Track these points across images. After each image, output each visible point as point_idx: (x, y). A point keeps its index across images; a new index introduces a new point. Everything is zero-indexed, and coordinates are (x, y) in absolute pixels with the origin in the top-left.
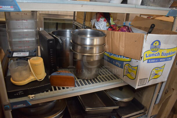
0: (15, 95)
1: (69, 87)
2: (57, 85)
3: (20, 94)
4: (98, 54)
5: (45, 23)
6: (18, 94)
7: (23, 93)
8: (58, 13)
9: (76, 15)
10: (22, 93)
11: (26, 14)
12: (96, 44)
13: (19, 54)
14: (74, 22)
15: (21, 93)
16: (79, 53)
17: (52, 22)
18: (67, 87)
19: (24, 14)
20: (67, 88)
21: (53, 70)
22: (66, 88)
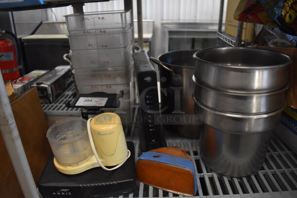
0: (54, 193)
1: (178, 193)
2: (152, 184)
3: (63, 193)
4: (265, 116)
5: (170, 39)
6: (61, 193)
7: (70, 194)
8: (196, 20)
9: (224, 21)
10: (68, 192)
11: (103, 18)
12: (260, 88)
13: (88, 100)
14: (219, 35)
15: (65, 193)
16: (212, 109)
17: (185, 37)
18: (176, 192)
19: (99, 18)
20: (175, 195)
21: (153, 141)
22: (171, 195)
